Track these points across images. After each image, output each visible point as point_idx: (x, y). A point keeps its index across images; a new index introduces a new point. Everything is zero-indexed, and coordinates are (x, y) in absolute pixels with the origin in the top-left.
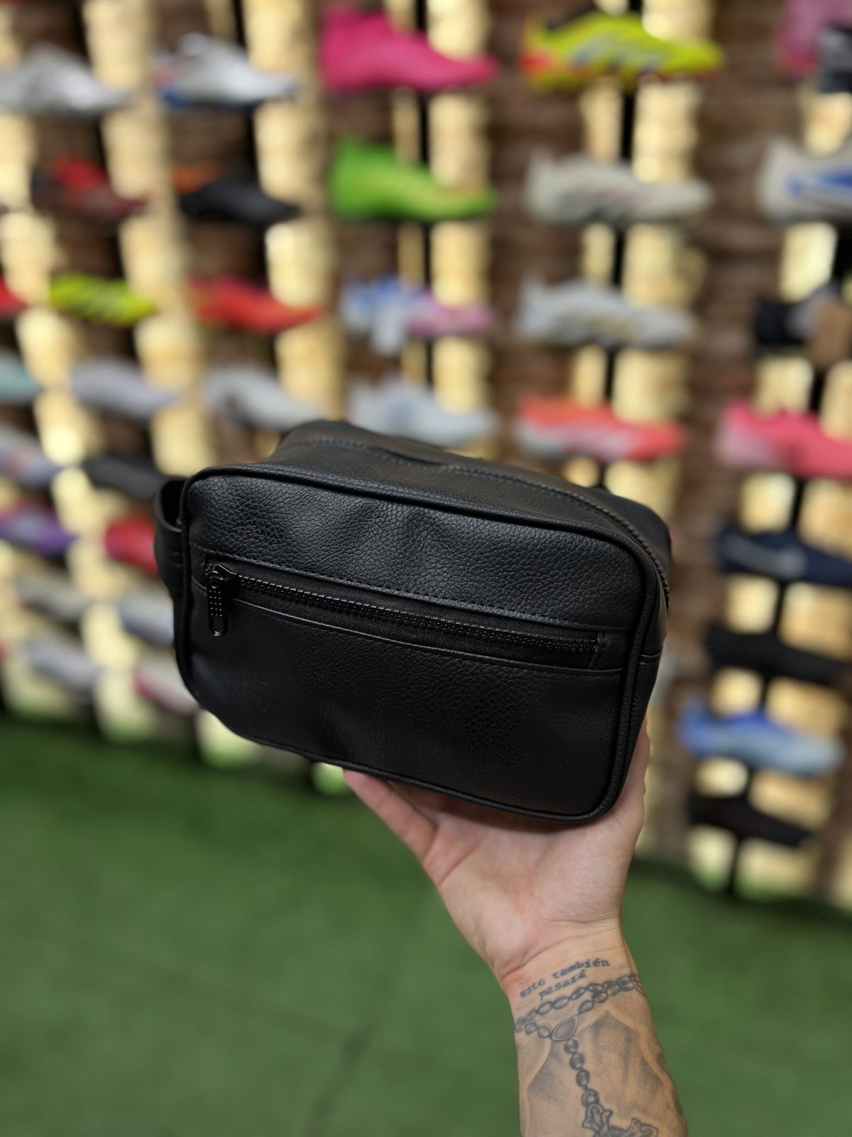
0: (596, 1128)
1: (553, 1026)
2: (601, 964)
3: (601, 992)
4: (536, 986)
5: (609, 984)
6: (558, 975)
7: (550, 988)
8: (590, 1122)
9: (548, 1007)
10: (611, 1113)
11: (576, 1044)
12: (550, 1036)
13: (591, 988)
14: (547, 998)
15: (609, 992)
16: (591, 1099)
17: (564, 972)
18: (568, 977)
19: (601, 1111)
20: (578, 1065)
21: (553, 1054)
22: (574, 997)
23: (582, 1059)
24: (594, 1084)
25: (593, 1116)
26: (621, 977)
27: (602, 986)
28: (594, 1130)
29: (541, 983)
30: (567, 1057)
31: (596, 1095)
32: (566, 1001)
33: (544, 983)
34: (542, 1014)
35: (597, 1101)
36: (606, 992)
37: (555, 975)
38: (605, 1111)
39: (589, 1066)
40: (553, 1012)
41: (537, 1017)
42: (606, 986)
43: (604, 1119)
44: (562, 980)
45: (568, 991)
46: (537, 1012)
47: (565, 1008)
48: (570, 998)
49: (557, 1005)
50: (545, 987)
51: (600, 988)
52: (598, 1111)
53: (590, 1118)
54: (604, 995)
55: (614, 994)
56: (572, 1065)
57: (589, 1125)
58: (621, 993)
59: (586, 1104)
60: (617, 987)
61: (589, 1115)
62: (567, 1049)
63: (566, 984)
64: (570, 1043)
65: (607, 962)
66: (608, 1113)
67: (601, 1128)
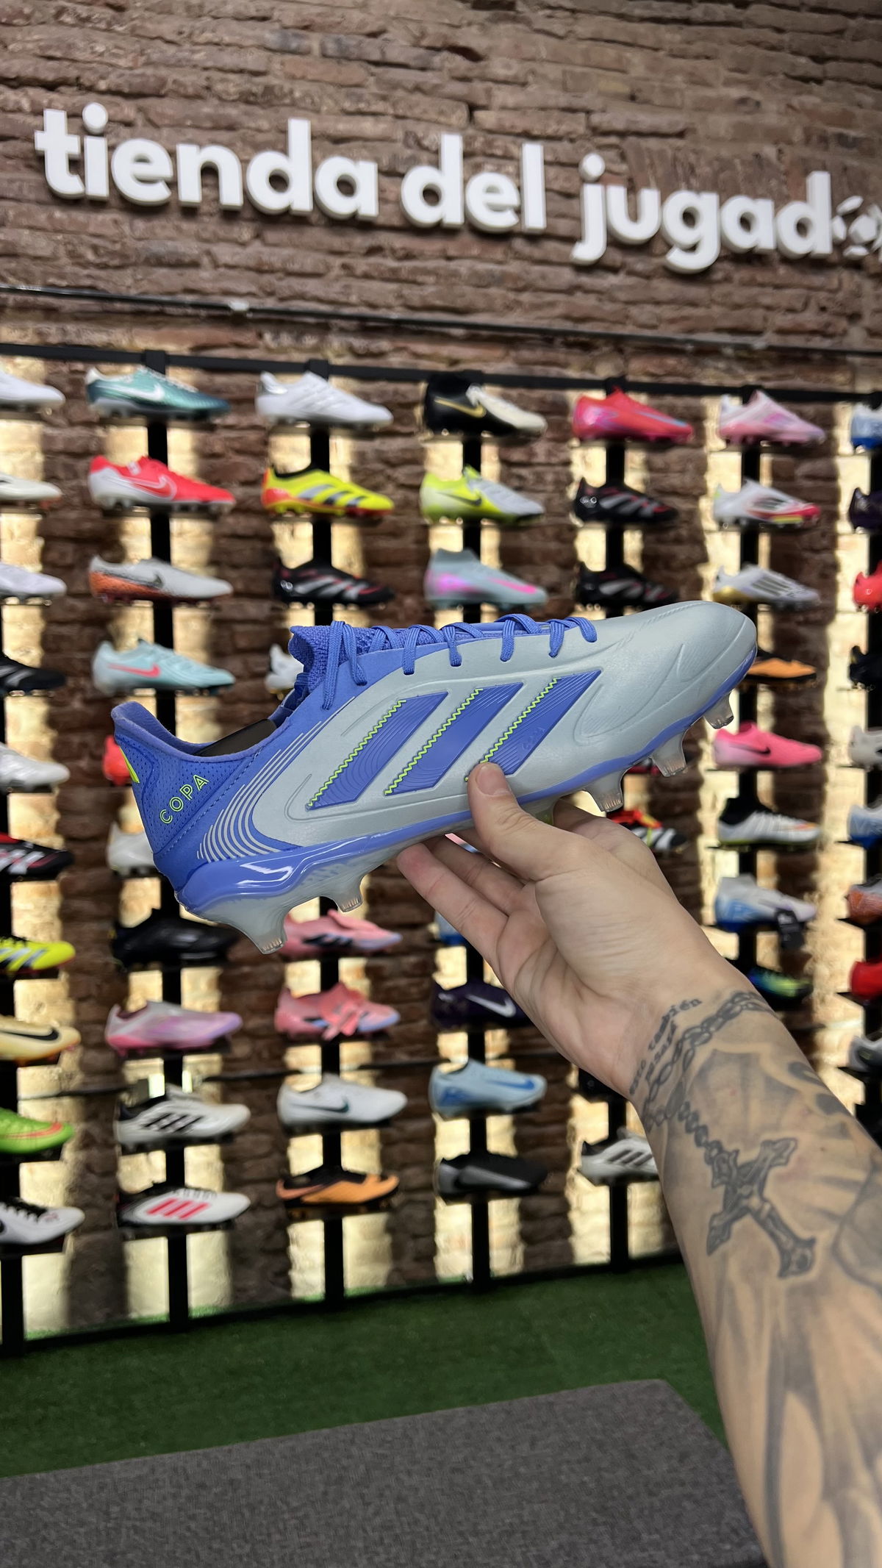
0: (725, 1179)
1: (665, 1103)
2: (691, 1005)
3: (702, 1033)
4: (640, 1072)
5: (708, 1021)
6: (653, 1045)
7: (652, 1064)
8: (719, 1177)
9: (655, 1088)
10: (737, 1152)
11: (688, 1106)
12: (666, 1117)
13: (687, 1035)
14: (652, 1078)
15: (712, 1029)
16: (715, 1153)
17: (658, 1037)
18: (663, 1039)
19: (726, 1156)
20: (694, 1125)
21: (670, 1133)
22: (675, 1058)
23: (696, 1118)
24: (714, 1135)
25: (720, 1169)
26: (722, 1006)
27: (701, 1027)
28: (722, 1183)
29: (643, 1064)
30: (682, 1126)
31: (718, 1145)
32: (669, 1068)
33: (646, 1063)
34: (654, 1099)
35: (721, 1150)
36: (707, 1031)
37: (651, 1047)
38: (730, 1154)
39: (704, 1119)
40: (661, 1088)
41: (651, 1107)
42: (705, 1025)
43: (731, 1163)
44: (658, 1047)
46: (649, 1100)
48: (672, 1063)
49: (662, 1079)
50: (647, 1068)
51: (699, 1030)
52: (724, 1161)
53: (718, 1174)
54: (704, 1036)
55: (718, 1028)
56: (688, 1129)
57: (717, 1182)
58: (728, 1022)
59: (709, 1161)
60: (720, 1020)
61: (716, 1170)
62: (680, 1117)
63: (664, 1049)
66: (734, 1155)
67: (730, 1176)
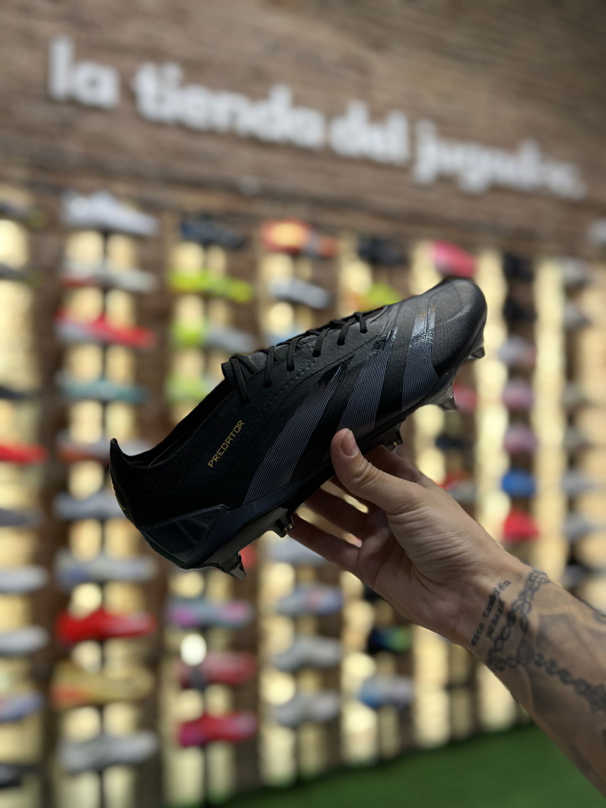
1: (513, 652)
2: (505, 586)
3: (523, 605)
4: (480, 631)
5: (523, 595)
6: (487, 613)
7: (490, 627)
9: (500, 642)
11: (541, 656)
12: (518, 662)
13: (515, 608)
14: (494, 635)
15: (528, 600)
16: (583, 688)
17: (489, 608)
18: (494, 611)
19: (595, 690)
20: (554, 670)
21: (532, 675)
22: (511, 623)
23: (553, 663)
25: (593, 698)
26: (526, 584)
27: (520, 599)
29: (481, 626)
30: (543, 670)
31: (583, 682)
32: (507, 630)
33: (483, 625)
34: (501, 650)
36: (526, 602)
37: (485, 615)
38: (596, 687)
39: (562, 665)
40: (506, 643)
41: (499, 654)
42: (522, 598)
44: (492, 616)
45: (503, 621)
46: (496, 650)
47: (512, 636)
48: (509, 626)
49: (505, 636)
50: (486, 629)
51: (520, 603)
52: (594, 693)
53: (593, 702)
54: (527, 605)
55: (532, 599)
56: (551, 673)
57: (596, 707)
58: (536, 594)
59: (582, 693)
60: (529, 593)
61: (591, 699)
62: (538, 664)
63: (497, 618)
64: (536, 658)
65: (507, 582)
66: (601, 689)
